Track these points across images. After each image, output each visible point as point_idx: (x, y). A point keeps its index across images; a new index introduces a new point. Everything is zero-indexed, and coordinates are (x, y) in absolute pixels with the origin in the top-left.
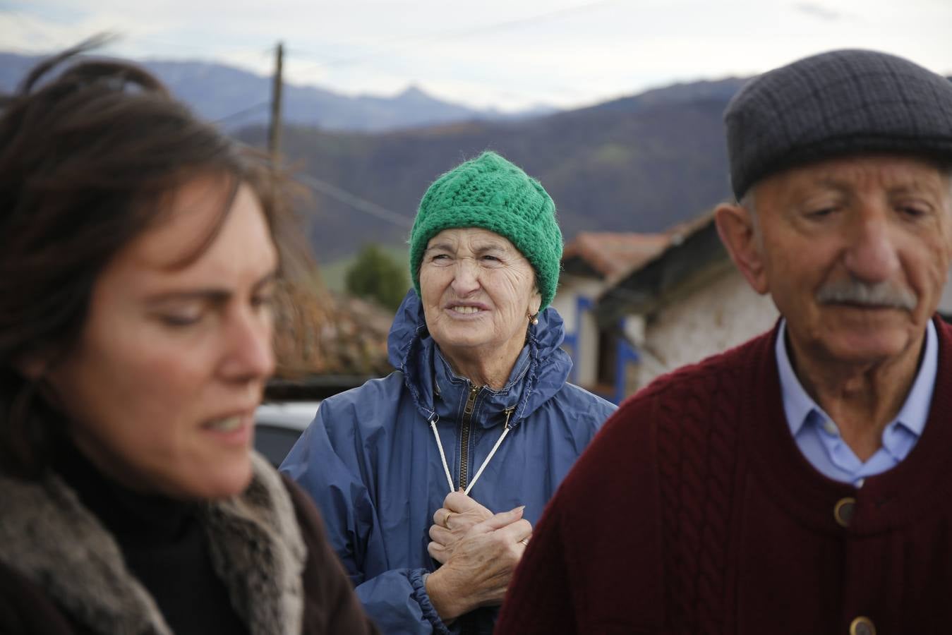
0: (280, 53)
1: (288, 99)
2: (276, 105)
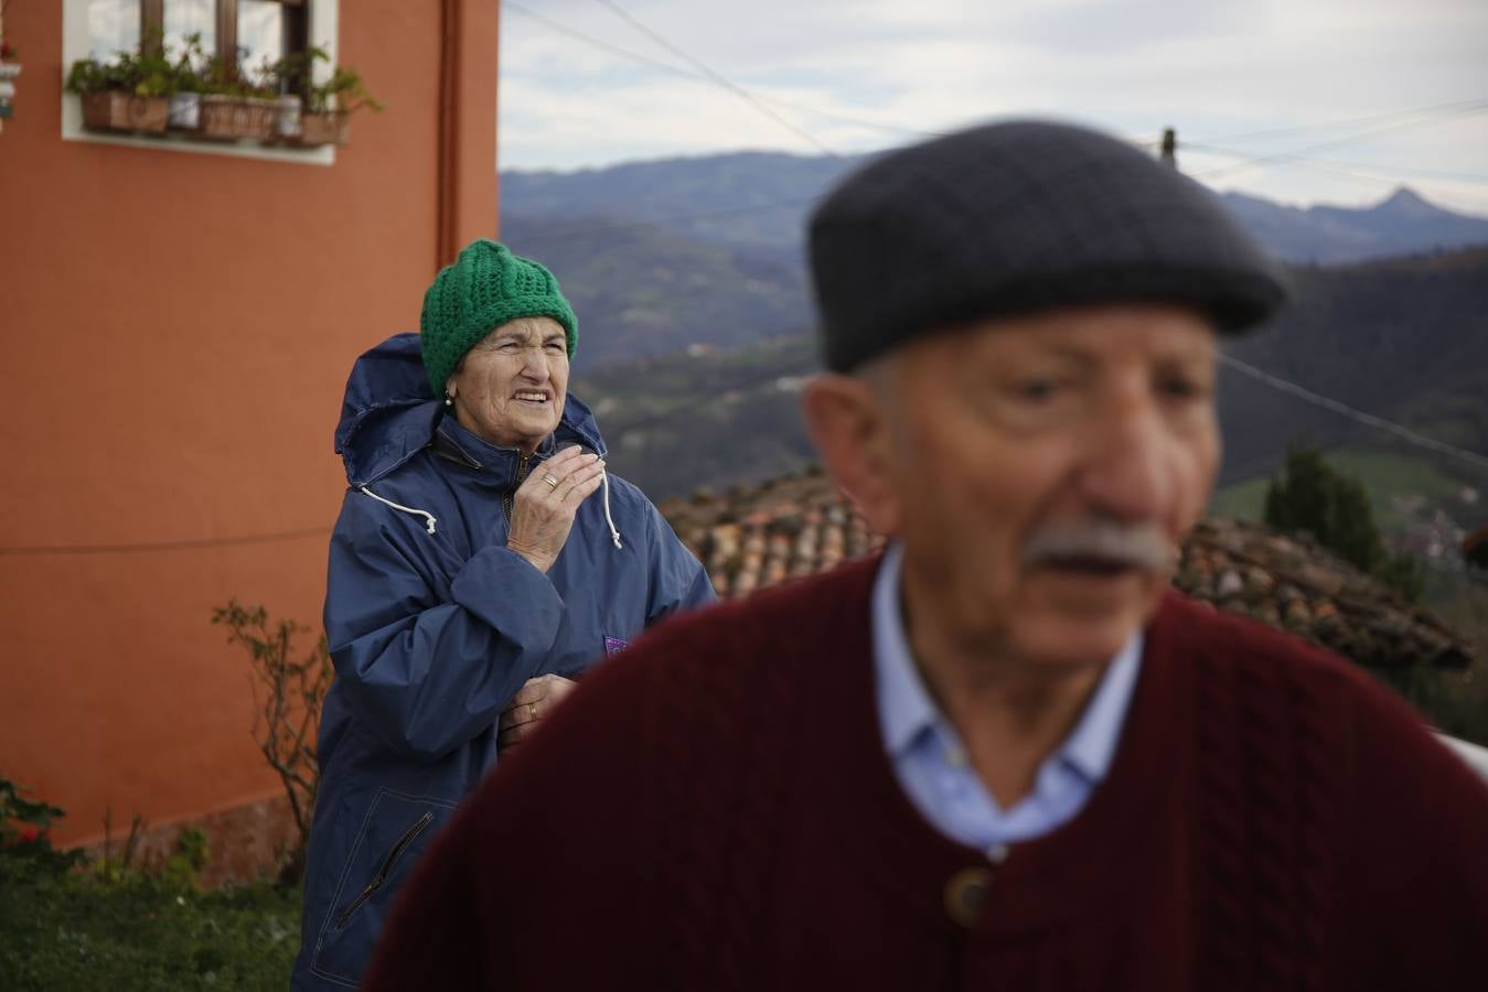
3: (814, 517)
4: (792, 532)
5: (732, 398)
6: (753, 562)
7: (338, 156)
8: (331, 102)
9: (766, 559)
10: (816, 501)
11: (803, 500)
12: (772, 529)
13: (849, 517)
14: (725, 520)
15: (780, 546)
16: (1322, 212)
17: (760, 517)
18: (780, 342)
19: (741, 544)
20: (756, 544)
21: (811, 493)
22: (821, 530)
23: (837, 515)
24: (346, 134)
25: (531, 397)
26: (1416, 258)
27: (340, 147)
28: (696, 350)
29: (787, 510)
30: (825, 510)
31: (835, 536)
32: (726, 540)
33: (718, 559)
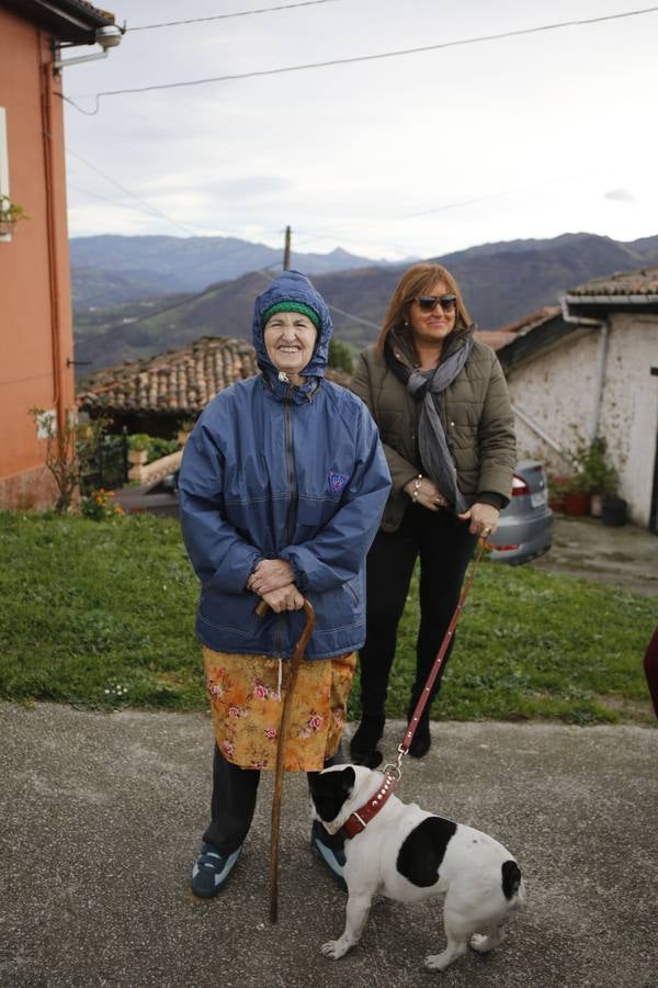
0: (288, 232)
1: (292, 260)
2: (286, 262)
3: (175, 368)
4: (167, 374)
5: (106, 326)
6: (155, 386)
7: (12, 238)
8: (9, 217)
9: (159, 384)
10: (174, 363)
11: (170, 363)
12: (160, 373)
13: (187, 368)
14: (143, 371)
15: (164, 379)
16: (312, 255)
17: (155, 370)
18: (123, 305)
19: (150, 379)
20: (155, 379)
21: (171, 361)
22: (178, 373)
23: (183, 368)
24: (16, 229)
25: (287, 349)
26: (344, 272)
27: (13, 233)
28: (92, 309)
29: (164, 367)
30: (178, 366)
31: (183, 375)
32: (144, 378)
33: (142, 385)
